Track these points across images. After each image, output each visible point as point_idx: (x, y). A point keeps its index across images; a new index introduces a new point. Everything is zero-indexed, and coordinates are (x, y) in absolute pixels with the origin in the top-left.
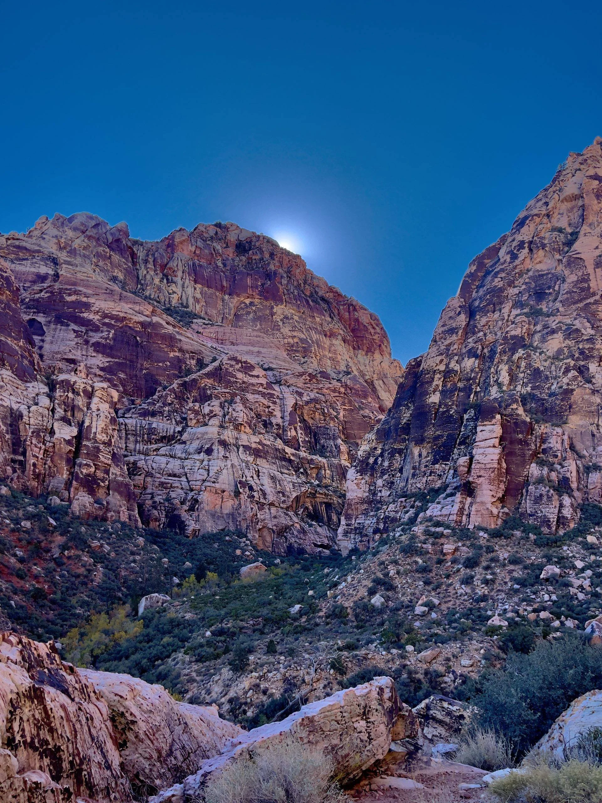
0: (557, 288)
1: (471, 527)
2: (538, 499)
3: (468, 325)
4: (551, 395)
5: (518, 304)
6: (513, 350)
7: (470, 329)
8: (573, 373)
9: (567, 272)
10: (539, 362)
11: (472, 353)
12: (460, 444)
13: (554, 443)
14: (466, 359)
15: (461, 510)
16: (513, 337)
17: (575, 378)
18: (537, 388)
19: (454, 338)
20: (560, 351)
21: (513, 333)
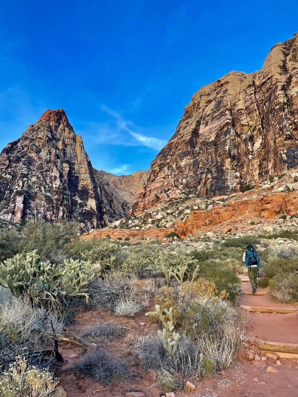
0: (35, 163)
1: (14, 222)
2: (30, 218)
3: (9, 164)
4: (32, 193)
5: (24, 164)
6: (24, 178)
7: (9, 166)
8: (38, 189)
9: (38, 160)
10: (30, 183)
11: (10, 174)
12: (4, 200)
13: (32, 205)
14: (8, 175)
15: (11, 218)
16: (24, 174)
17: (38, 190)
18: (29, 190)
19: (5, 167)
20: (35, 181)
21: (24, 172)
